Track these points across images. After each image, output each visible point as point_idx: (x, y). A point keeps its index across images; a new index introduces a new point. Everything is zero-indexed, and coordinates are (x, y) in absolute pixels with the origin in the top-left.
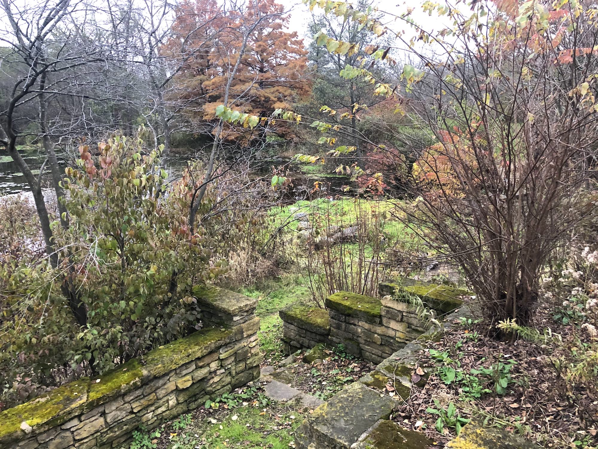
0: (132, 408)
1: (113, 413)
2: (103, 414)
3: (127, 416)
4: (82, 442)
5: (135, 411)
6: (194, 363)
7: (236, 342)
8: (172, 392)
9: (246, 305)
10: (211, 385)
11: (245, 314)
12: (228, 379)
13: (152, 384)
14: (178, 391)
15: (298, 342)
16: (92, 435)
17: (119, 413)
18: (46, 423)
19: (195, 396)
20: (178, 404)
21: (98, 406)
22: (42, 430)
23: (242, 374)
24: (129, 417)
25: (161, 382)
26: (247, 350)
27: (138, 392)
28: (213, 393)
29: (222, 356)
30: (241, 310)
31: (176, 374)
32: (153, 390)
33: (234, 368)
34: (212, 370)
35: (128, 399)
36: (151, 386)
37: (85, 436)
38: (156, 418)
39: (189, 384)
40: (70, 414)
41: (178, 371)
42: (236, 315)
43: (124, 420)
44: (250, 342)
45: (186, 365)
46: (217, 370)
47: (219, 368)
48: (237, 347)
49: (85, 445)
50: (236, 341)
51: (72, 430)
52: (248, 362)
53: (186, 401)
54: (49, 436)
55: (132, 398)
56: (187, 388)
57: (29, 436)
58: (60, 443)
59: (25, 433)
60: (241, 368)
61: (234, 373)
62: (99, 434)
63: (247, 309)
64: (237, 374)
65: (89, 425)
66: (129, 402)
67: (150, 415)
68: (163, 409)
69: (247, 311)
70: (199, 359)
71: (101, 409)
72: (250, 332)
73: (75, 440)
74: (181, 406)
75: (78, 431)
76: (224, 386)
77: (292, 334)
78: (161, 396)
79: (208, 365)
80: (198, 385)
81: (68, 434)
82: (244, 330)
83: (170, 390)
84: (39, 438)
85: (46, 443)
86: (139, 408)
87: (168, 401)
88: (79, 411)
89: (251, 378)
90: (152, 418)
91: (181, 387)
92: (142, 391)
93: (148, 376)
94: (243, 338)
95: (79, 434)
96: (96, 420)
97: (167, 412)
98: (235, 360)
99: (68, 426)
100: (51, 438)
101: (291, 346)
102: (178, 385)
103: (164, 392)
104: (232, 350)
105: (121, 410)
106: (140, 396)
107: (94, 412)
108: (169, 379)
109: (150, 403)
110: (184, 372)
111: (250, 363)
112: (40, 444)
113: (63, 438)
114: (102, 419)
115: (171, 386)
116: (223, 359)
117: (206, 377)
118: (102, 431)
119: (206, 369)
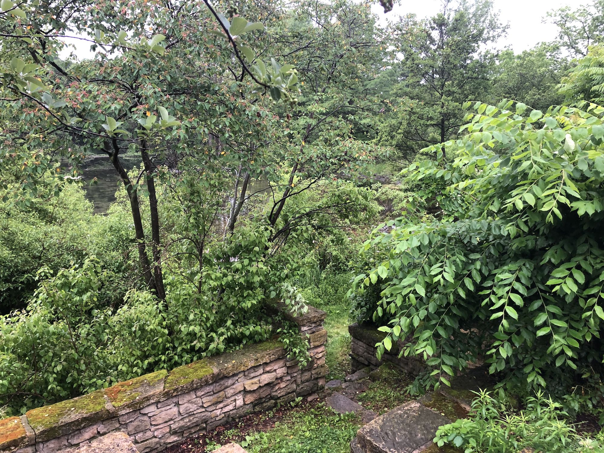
0: (202, 403)
1: (186, 405)
2: (177, 404)
3: (197, 409)
4: (157, 427)
5: (205, 405)
8: (240, 392)
9: (315, 317)
10: (276, 391)
11: (313, 325)
12: (294, 386)
13: (222, 382)
14: (245, 392)
15: (366, 359)
16: (166, 422)
17: (190, 405)
18: (128, 406)
19: (261, 399)
20: (245, 404)
21: (172, 397)
22: (123, 412)
23: (307, 383)
24: (199, 411)
25: (230, 382)
26: (314, 361)
27: (208, 389)
28: (279, 398)
29: (288, 364)
30: (309, 320)
31: (245, 376)
32: (223, 388)
33: (299, 376)
34: (279, 376)
35: (199, 393)
36: (221, 384)
38: (223, 415)
39: (255, 387)
40: (148, 400)
41: (246, 373)
42: (304, 325)
43: (195, 412)
44: (317, 353)
45: (254, 368)
49: (160, 430)
51: (149, 415)
52: (313, 373)
53: (252, 403)
54: (129, 418)
55: (203, 393)
56: (254, 391)
57: (112, 416)
58: (138, 426)
59: (109, 412)
60: (306, 377)
61: (299, 381)
62: (172, 422)
63: (315, 320)
64: (302, 382)
65: (164, 413)
67: (218, 412)
68: (231, 407)
69: (315, 323)
70: (266, 364)
71: (175, 400)
72: (317, 343)
73: (151, 425)
74: (247, 407)
76: (289, 393)
77: (361, 350)
78: (229, 395)
79: (275, 370)
80: (265, 388)
81: (146, 418)
82: (311, 341)
83: (238, 391)
84: (121, 419)
85: (126, 424)
86: (209, 404)
87: (235, 400)
89: (316, 388)
90: (220, 414)
91: (248, 388)
92: (212, 387)
93: (218, 374)
97: (234, 411)
98: (301, 369)
100: (131, 420)
101: (358, 361)
102: (246, 387)
105: (192, 403)
107: (169, 402)
109: (219, 400)
110: (252, 375)
111: (317, 373)
112: (121, 424)
113: (141, 421)
114: (175, 409)
115: (239, 387)
116: (288, 368)
117: (273, 382)
118: (175, 420)
119: (273, 374)
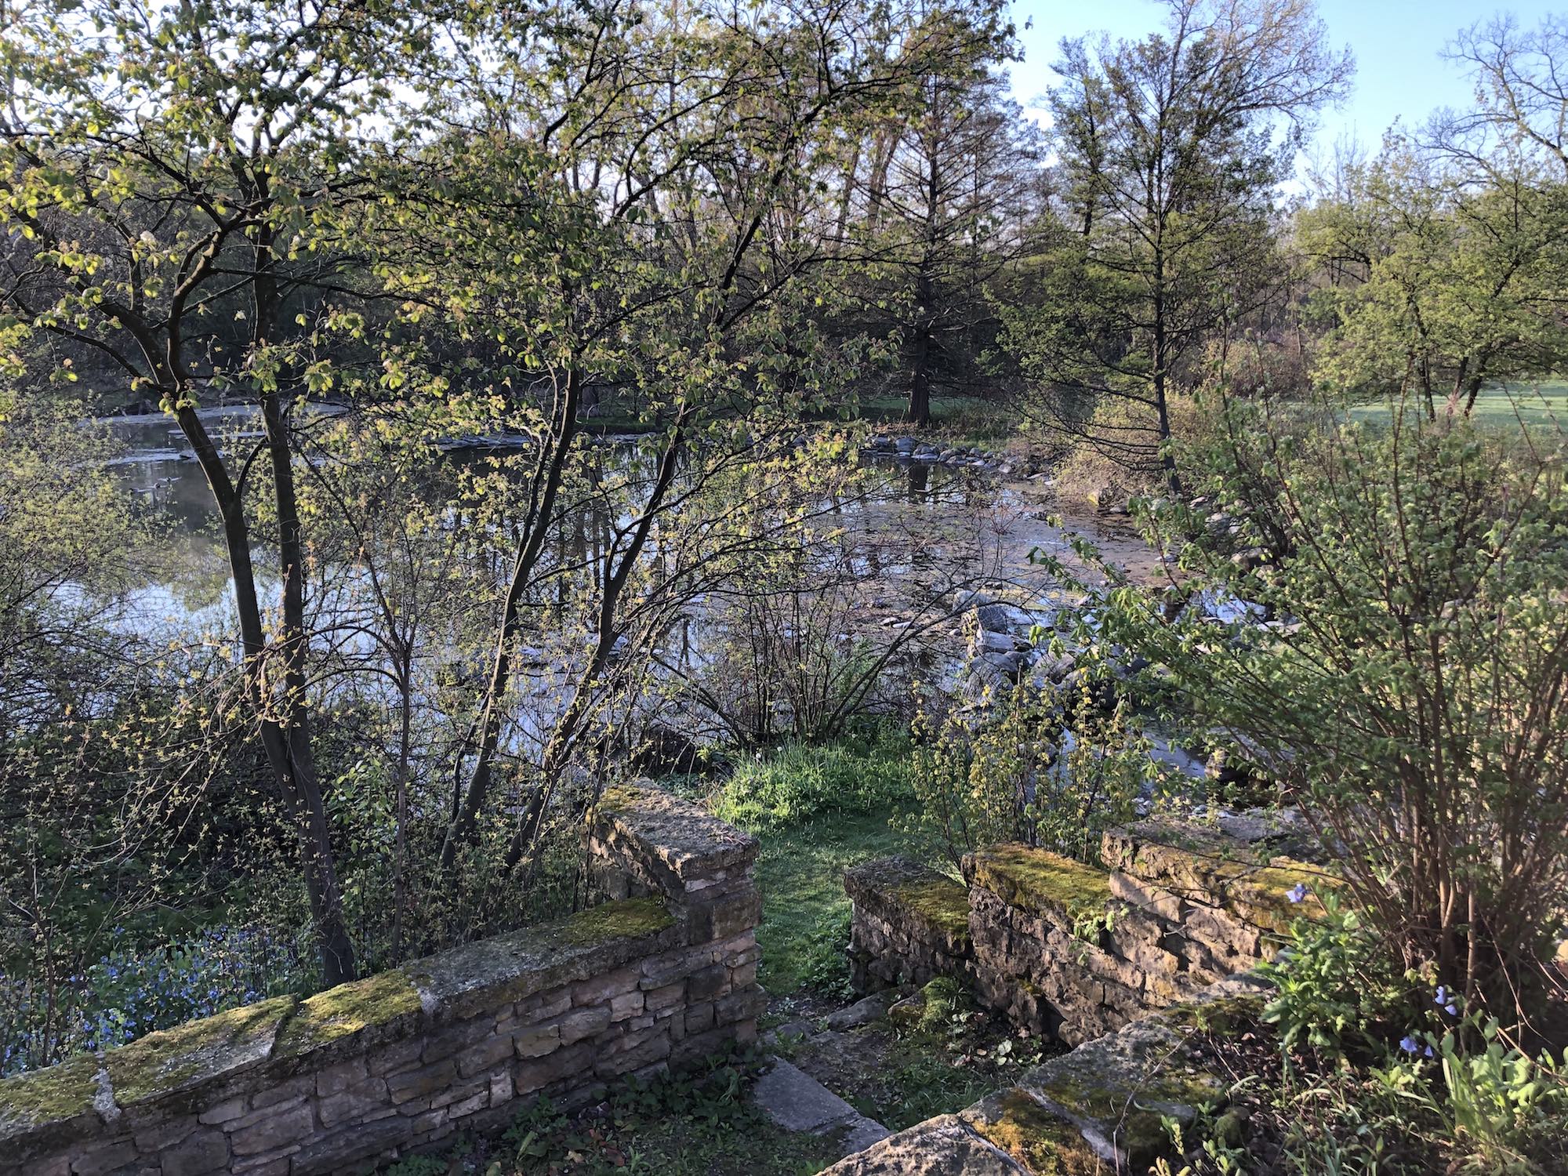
0: (388, 1090)
1: (338, 1098)
3: (374, 1110)
4: (251, 1162)
5: (395, 1100)
6: (566, 991)
7: (690, 949)
8: (502, 1062)
9: (726, 853)
10: (611, 1058)
11: (721, 875)
12: (665, 1043)
13: (447, 1036)
14: (516, 1061)
16: (277, 1148)
17: (352, 1099)
18: (160, 1103)
19: (565, 1080)
20: (516, 1095)
21: (294, 1074)
22: (147, 1119)
23: (698, 1038)
24: (380, 1115)
25: (471, 1030)
26: (722, 975)
27: (405, 1052)
28: (618, 1078)
29: (646, 983)
30: (708, 863)
31: (515, 1014)
32: (450, 1050)
33: (681, 1017)
34: (618, 1016)
35: (380, 1066)
36: (442, 1041)
37: (260, 1149)
38: (452, 1127)
39: (547, 1048)
40: (223, 1086)
41: (519, 1009)
42: (693, 877)
43: (366, 1120)
45: (543, 996)
46: (632, 1018)
47: (640, 1013)
48: (694, 960)
49: (259, 1171)
50: (690, 945)
51: (226, 1129)
52: (721, 1008)
53: (538, 1091)
54: (165, 1137)
55: (389, 1066)
56: (543, 1058)
57: (114, 1130)
58: (194, 1159)
59: (104, 1121)
60: (700, 1020)
61: (678, 1030)
62: (297, 1148)
64: (689, 1034)
65: (271, 1124)
66: (384, 1076)
67: (437, 1117)
68: (474, 1104)
70: (579, 984)
71: (304, 1084)
72: (730, 926)
73: (233, 1155)
74: (524, 1103)
75: (245, 1135)
76: (650, 1064)
78: (470, 1071)
79: (607, 1002)
80: (575, 1051)
81: (215, 1134)
82: (714, 918)
83: (497, 1058)
84: (139, 1139)
85: (157, 1153)
86: (407, 1096)
87: (488, 1086)
88: (244, 1082)
90: (443, 1124)
91: (525, 1050)
92: (416, 1049)
93: (437, 1015)
94: (708, 939)
95: (244, 1142)
96: (292, 1109)
97: (486, 1115)
98: (685, 998)
99: (216, 1115)
100: (170, 1142)
102: (519, 1046)
103: (478, 1059)
104: (677, 970)
105: (356, 1093)
106: (412, 1062)
107: (288, 1089)
108: (494, 1028)
109: (439, 1084)
110: (539, 1014)
111: (730, 1010)
112: (142, 1154)
113: (202, 1146)
114: (306, 1111)
115: (499, 1047)
116: (647, 993)
117: (598, 1035)
118: (306, 1142)
119: (600, 1010)
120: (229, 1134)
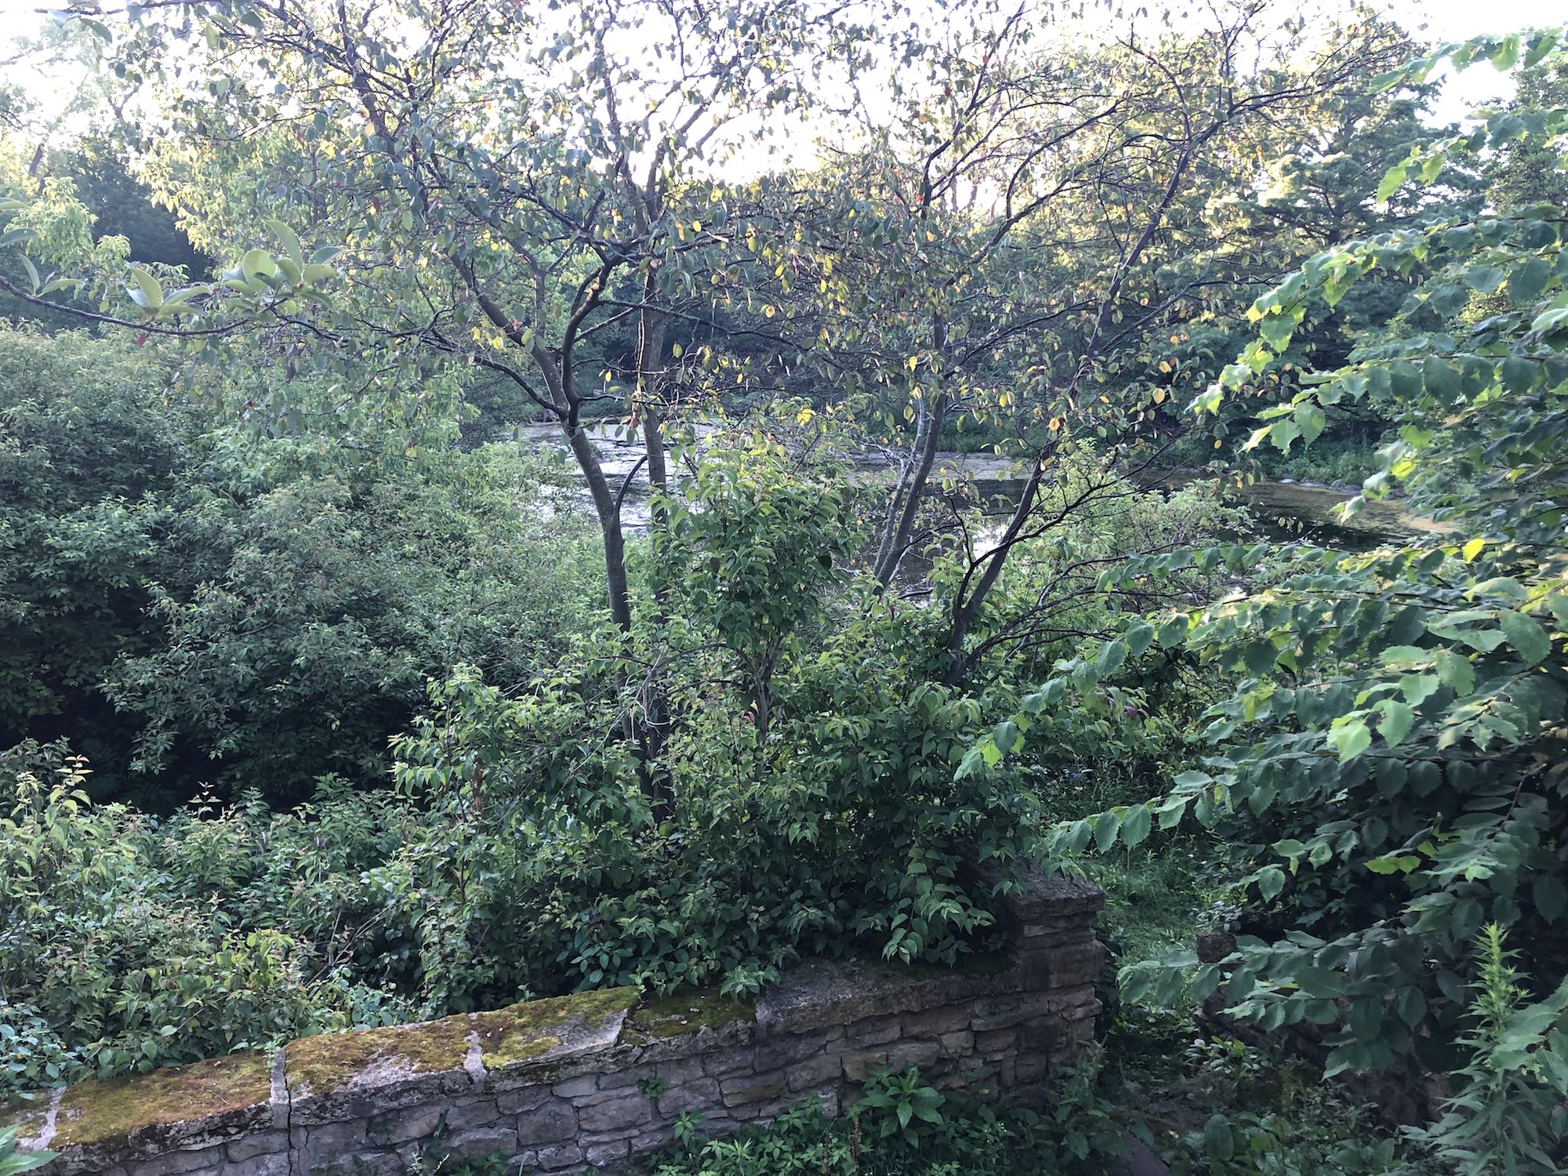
0: (721, 1093)
1: (675, 1092)
3: (706, 1108)
4: (595, 1138)
5: (728, 1102)
6: (896, 1021)
7: (1025, 996)
8: (830, 1081)
9: (1068, 901)
11: (1062, 924)
12: (994, 1089)
13: (779, 1047)
14: (844, 1083)
16: (619, 1129)
17: (687, 1095)
18: (522, 1071)
20: (841, 1117)
21: (638, 1064)
22: (508, 1085)
23: (1032, 1087)
24: (711, 1114)
25: (802, 1048)
26: (1055, 1027)
27: (738, 1059)
29: (978, 1024)
30: (1048, 910)
31: (845, 1036)
32: (781, 1061)
33: (1011, 1063)
34: (947, 1053)
35: (716, 1068)
36: (773, 1052)
37: (603, 1128)
40: (574, 1064)
41: (849, 1032)
42: (1033, 922)
44: (1070, 1005)
45: (874, 1021)
46: (961, 1056)
47: (969, 1053)
48: (1026, 1008)
49: (603, 1148)
50: (1025, 991)
51: (575, 1104)
52: (1054, 1060)
54: (522, 1103)
55: (723, 1068)
57: (480, 1089)
58: (545, 1127)
59: (472, 1080)
60: (1032, 1069)
61: (1009, 1077)
62: (635, 1132)
63: (1068, 911)
64: (1019, 1082)
65: (616, 1104)
66: (717, 1078)
69: (1068, 918)
70: (909, 1015)
71: (645, 1074)
72: (1069, 977)
73: (581, 1130)
75: (590, 1110)
78: (798, 1085)
79: (937, 1037)
81: (566, 1110)
82: (1052, 967)
83: (824, 1076)
84: (502, 1101)
85: (517, 1117)
86: (738, 1101)
88: (593, 1064)
91: (853, 1074)
92: (749, 1056)
93: (770, 1026)
94: (1044, 988)
95: (591, 1119)
96: (634, 1095)
98: (1017, 1044)
99: (566, 1090)
100: (526, 1108)
102: (847, 1069)
103: (806, 1075)
104: (1010, 1015)
105: (693, 1090)
106: (745, 1068)
107: (630, 1076)
108: (824, 1047)
109: (767, 1094)
110: (868, 1040)
112: (502, 1115)
113: (555, 1116)
114: (645, 1100)
115: (827, 1065)
116: (978, 1034)
117: (929, 1068)
118: (643, 1128)
119: (929, 1045)
120: (578, 1109)
